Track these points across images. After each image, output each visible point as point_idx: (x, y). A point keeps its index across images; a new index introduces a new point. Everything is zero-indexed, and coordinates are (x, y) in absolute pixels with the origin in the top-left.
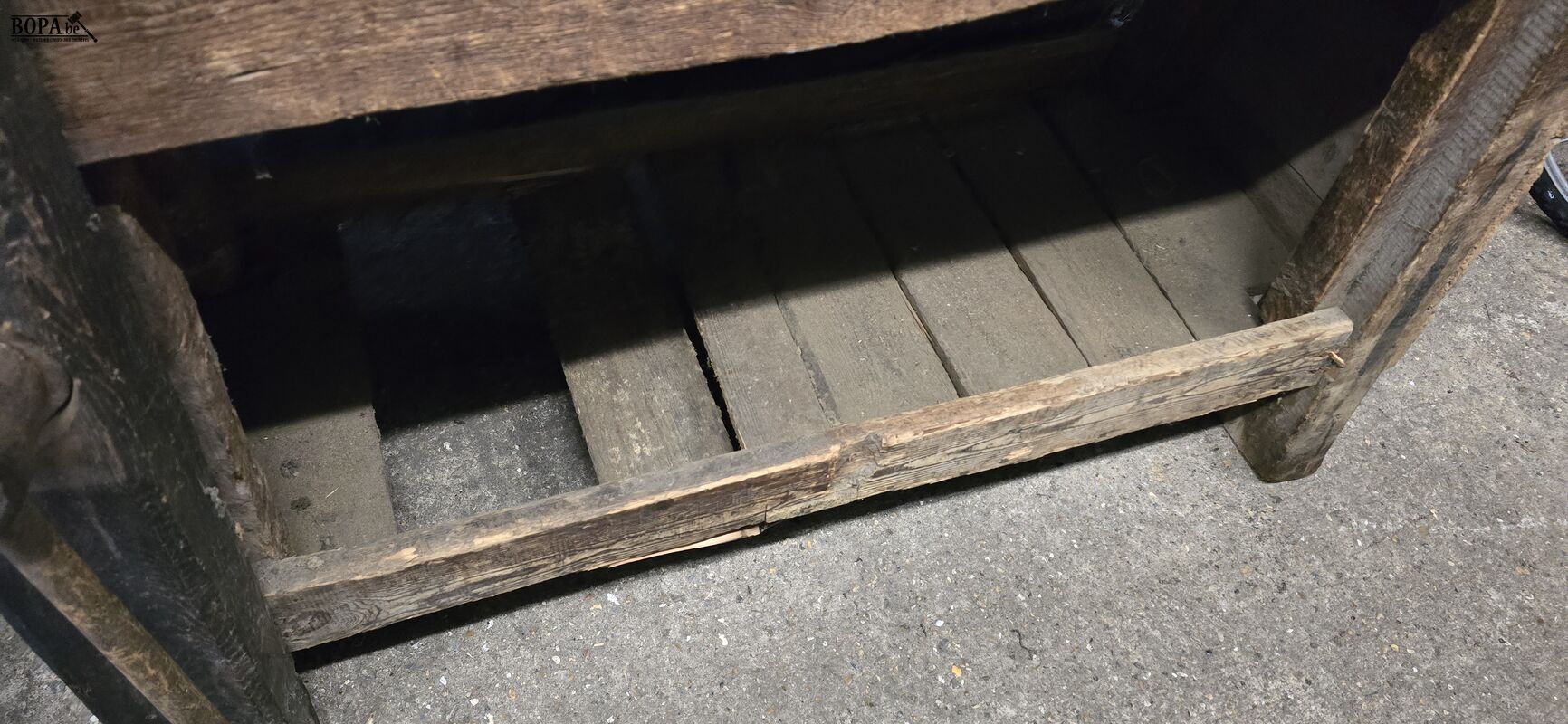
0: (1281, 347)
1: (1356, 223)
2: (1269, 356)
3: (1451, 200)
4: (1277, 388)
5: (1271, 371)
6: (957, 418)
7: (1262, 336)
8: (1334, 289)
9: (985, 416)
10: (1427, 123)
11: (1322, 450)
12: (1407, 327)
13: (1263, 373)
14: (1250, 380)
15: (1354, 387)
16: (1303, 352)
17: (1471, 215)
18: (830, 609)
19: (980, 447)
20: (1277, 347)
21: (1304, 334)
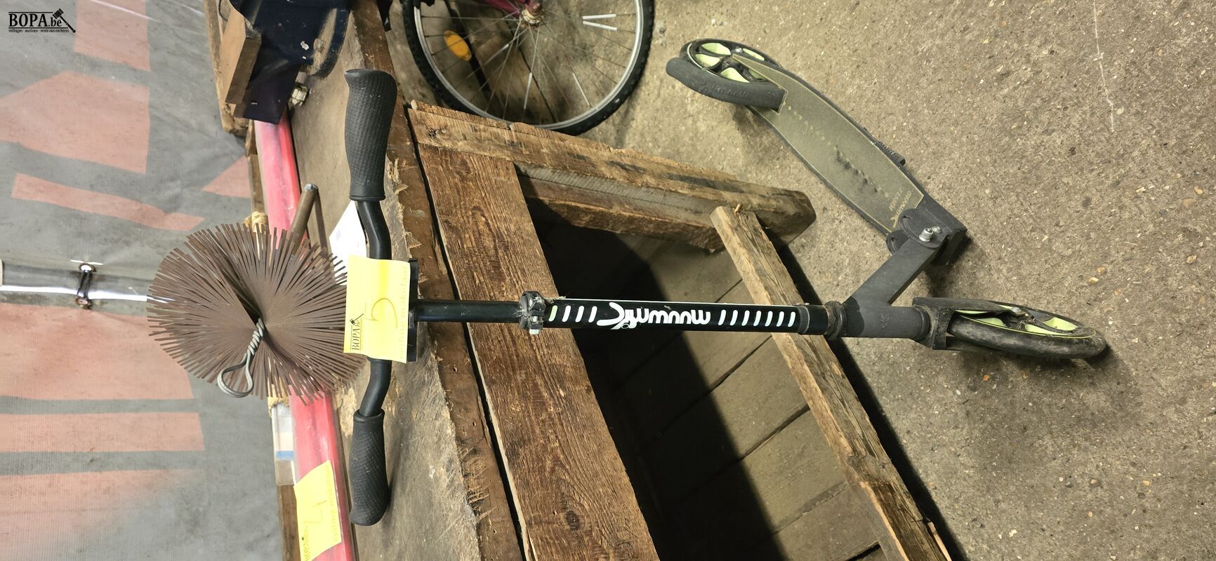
0: (739, 241)
1: (666, 223)
2: (745, 245)
3: (648, 187)
4: (761, 233)
5: (753, 241)
6: (825, 413)
7: (735, 253)
8: (700, 221)
9: (819, 397)
10: (614, 211)
11: (789, 194)
12: (713, 179)
13: (755, 245)
14: (760, 251)
15: (751, 192)
16: (739, 228)
17: (653, 174)
18: (970, 464)
19: (838, 394)
20: (739, 244)
21: (729, 231)
